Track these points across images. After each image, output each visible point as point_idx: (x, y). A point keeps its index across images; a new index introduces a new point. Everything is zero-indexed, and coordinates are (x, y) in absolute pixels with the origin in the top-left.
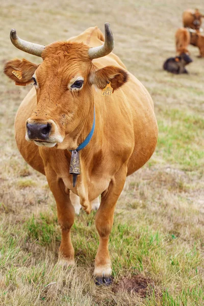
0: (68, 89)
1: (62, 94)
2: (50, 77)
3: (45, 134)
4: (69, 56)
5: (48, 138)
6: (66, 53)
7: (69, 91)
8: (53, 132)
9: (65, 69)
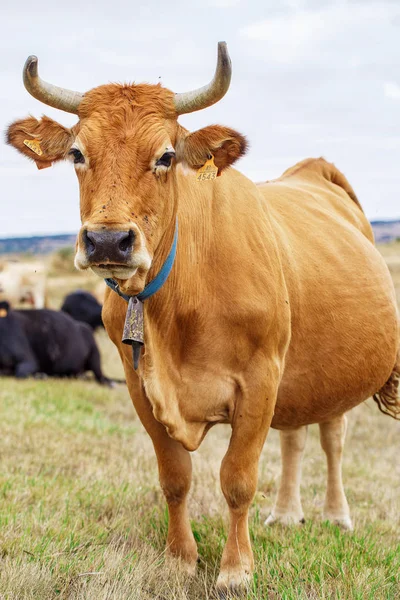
0: (149, 169)
1: (140, 177)
2: (112, 145)
3: (124, 250)
4: (142, 109)
5: (129, 257)
6: (135, 103)
7: (151, 172)
8: (137, 246)
9: (141, 131)
